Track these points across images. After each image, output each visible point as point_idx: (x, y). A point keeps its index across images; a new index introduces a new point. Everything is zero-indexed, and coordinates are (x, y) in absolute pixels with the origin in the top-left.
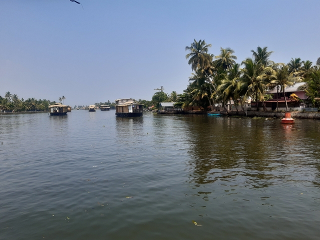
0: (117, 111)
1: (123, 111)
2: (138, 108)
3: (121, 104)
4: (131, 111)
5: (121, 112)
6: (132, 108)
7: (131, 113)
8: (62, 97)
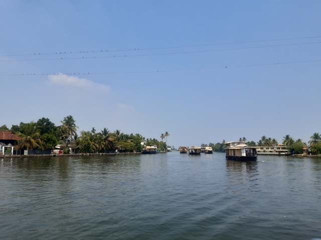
0: (228, 154)
1: (234, 154)
2: (252, 152)
3: (232, 147)
4: (244, 155)
5: (233, 155)
6: (245, 151)
7: (244, 157)
8: (164, 134)
